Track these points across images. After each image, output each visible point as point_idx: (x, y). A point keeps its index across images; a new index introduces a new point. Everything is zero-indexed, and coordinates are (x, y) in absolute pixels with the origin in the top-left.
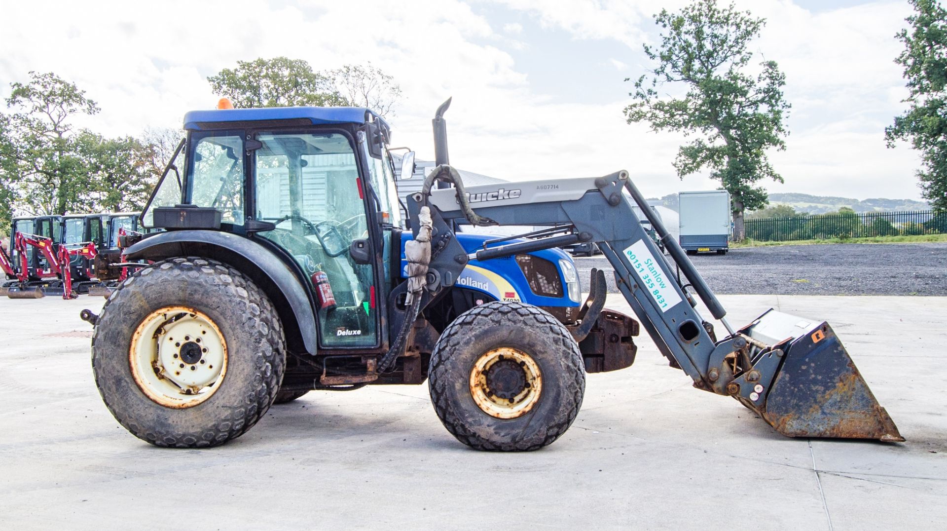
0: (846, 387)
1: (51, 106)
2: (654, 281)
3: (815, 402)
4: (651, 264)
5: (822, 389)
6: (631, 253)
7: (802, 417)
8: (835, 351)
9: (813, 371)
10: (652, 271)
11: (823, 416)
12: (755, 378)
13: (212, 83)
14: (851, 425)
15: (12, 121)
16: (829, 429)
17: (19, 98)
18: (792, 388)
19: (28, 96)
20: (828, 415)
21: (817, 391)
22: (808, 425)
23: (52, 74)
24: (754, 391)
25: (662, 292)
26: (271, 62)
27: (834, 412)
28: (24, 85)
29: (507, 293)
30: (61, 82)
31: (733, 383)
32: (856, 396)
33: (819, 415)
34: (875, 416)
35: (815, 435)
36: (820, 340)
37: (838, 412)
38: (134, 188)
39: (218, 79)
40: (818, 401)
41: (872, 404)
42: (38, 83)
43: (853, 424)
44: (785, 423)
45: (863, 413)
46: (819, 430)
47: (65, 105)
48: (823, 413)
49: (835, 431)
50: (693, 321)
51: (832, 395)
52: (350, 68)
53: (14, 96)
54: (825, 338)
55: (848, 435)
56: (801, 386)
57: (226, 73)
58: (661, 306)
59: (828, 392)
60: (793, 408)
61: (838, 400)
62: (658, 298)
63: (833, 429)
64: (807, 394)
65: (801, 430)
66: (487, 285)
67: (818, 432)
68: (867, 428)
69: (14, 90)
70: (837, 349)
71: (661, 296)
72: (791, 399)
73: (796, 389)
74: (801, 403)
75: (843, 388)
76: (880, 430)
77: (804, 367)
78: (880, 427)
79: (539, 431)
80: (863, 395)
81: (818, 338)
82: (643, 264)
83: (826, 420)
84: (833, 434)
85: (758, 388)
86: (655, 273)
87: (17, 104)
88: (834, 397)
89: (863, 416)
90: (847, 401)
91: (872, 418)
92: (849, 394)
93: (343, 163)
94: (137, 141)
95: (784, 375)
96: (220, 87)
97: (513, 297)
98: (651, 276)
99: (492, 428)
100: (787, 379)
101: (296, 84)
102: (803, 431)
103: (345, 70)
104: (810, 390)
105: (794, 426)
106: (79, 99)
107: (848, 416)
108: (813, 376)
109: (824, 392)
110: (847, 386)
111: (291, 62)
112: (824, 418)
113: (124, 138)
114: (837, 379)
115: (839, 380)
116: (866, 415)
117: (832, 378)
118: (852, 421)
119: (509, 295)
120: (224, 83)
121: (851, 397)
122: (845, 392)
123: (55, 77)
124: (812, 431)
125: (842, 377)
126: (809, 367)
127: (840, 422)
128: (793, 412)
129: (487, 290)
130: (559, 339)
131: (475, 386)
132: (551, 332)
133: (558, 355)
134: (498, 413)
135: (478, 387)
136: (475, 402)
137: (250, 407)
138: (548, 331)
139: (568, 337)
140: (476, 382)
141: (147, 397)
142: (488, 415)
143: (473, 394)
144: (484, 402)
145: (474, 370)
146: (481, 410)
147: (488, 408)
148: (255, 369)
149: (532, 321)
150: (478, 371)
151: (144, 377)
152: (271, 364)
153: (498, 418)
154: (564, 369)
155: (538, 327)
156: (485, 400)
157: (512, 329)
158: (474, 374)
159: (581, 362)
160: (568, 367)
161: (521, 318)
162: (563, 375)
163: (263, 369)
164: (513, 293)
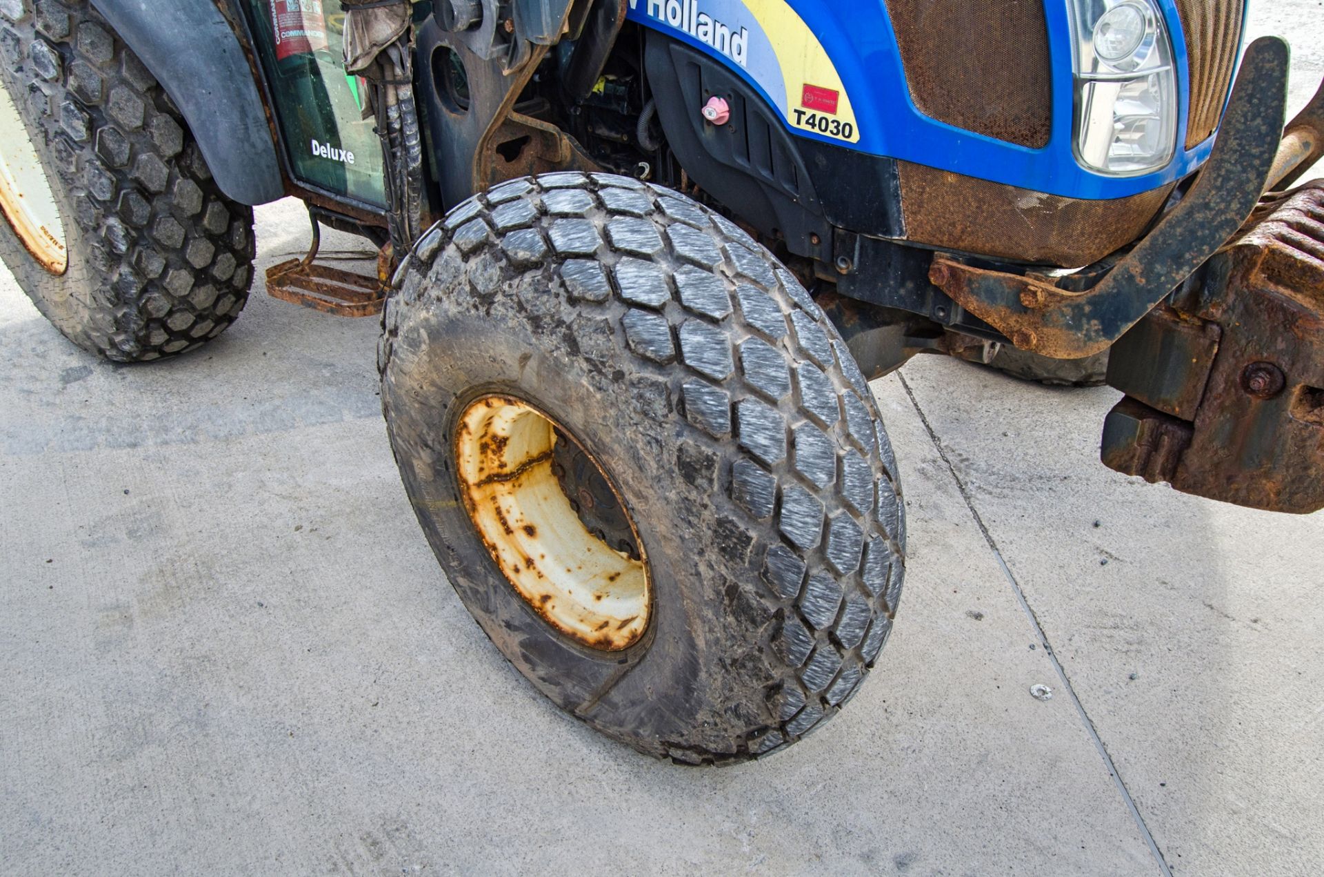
29: (809, 89)
66: (742, 41)
97: (833, 110)
119: (818, 97)
129: (741, 61)
130: (709, 462)
131: (490, 480)
132: (674, 416)
133: (688, 533)
134: (546, 598)
135: (508, 486)
136: (479, 536)
137: (119, 315)
138: (659, 407)
139: (769, 459)
140: (492, 466)
141: (12, 227)
142: (513, 590)
143: (474, 508)
144: (521, 536)
145: (465, 437)
146: (495, 566)
147: (522, 565)
148: (85, 230)
149: (601, 339)
150: (494, 437)
151: (11, 180)
152: (123, 221)
153: (542, 616)
154: (709, 594)
155: (619, 376)
156: (530, 531)
157: (525, 349)
158: (468, 448)
159: (822, 580)
160: (733, 591)
161: (568, 313)
162: (709, 614)
163: (103, 232)
164: (833, 95)
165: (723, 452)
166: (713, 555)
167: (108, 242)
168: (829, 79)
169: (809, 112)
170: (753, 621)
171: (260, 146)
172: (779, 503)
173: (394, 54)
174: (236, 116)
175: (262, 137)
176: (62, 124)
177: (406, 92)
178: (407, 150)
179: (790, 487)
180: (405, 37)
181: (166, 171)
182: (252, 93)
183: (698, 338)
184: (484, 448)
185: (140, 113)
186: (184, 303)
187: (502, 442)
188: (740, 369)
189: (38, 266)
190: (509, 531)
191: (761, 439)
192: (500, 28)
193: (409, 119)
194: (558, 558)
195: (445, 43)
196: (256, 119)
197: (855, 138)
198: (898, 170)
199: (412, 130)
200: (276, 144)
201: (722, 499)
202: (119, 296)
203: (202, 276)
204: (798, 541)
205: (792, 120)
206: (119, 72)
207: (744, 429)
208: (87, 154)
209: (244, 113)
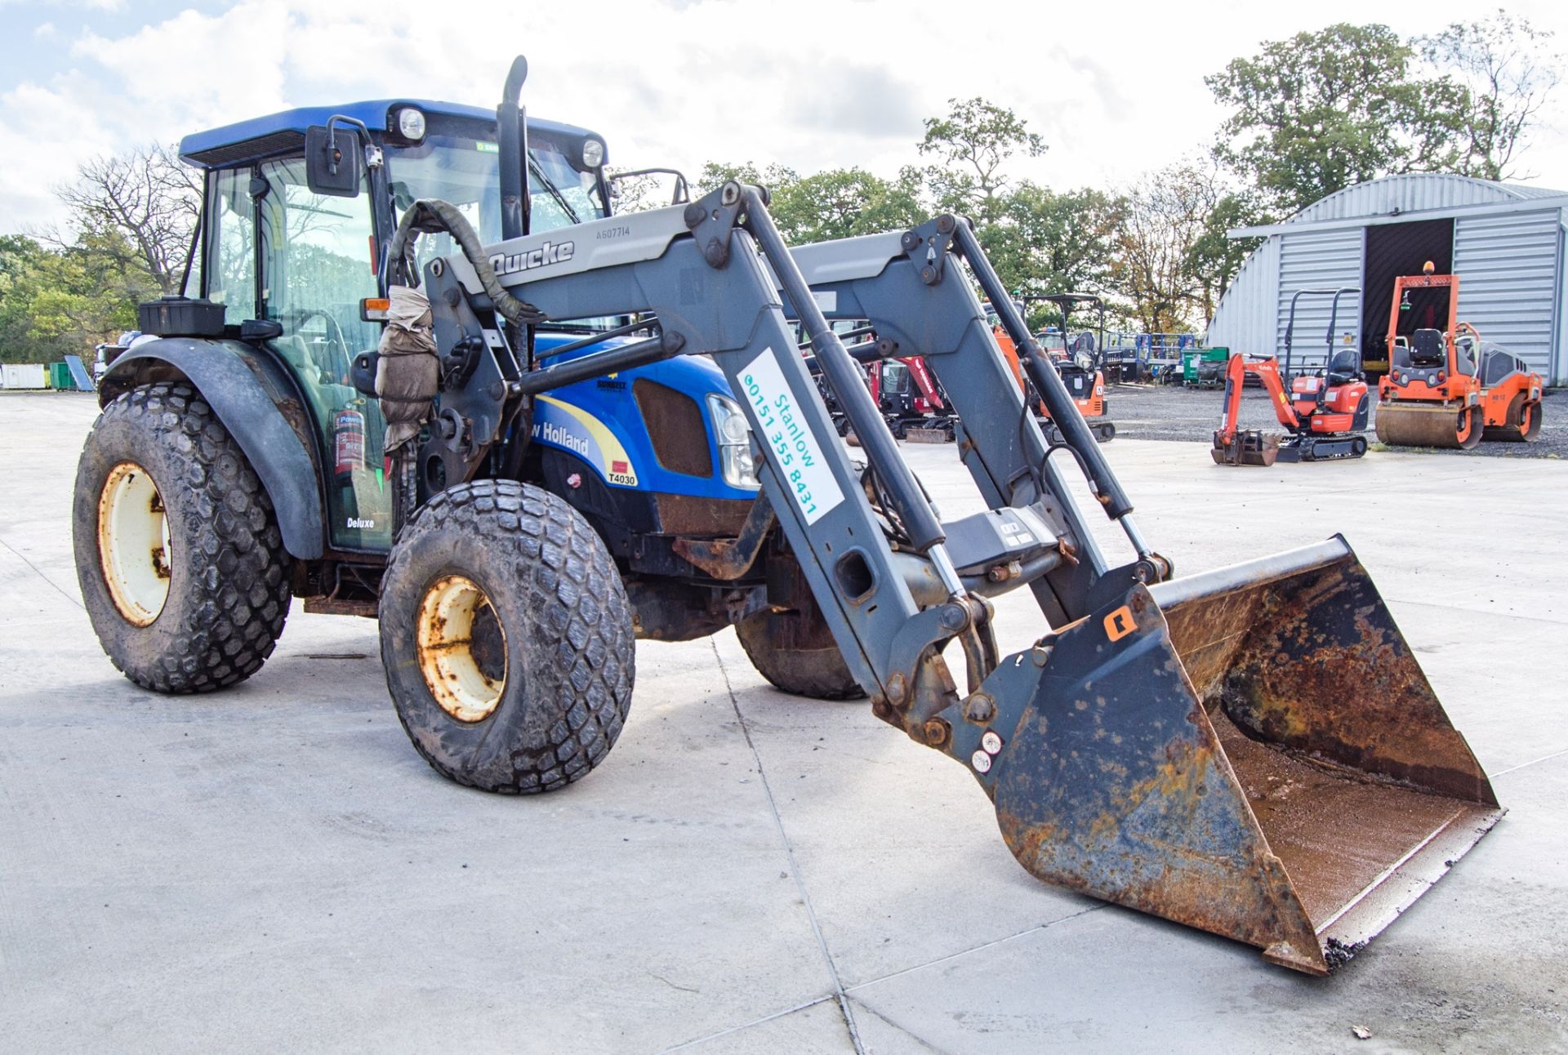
0: (1182, 783)
1: (979, 150)
2: (792, 448)
3: (1107, 805)
4: (786, 408)
5: (1124, 772)
6: (751, 380)
7: (1076, 840)
8: (1157, 672)
9: (1103, 718)
10: (790, 424)
11: (1124, 848)
12: (980, 713)
13: (1213, 85)
14: (1192, 889)
15: (926, 177)
16: (1136, 885)
17: (936, 141)
18: (1055, 756)
19: (949, 138)
20: (1136, 848)
21: (1111, 776)
22: (1090, 863)
23: (979, 100)
24: (981, 748)
25: (807, 475)
26: (1319, 36)
27: (1150, 843)
28: (943, 121)
29: (615, 463)
30: (993, 111)
31: (939, 720)
32: (1206, 809)
33: (1114, 843)
34: (1256, 879)
35: (1104, 893)
36: (1124, 634)
37: (1161, 846)
38: (1095, 270)
39: (1222, 77)
40: (1112, 803)
41: (1248, 842)
42: (958, 115)
43: (1197, 890)
44: (1037, 846)
45: (1225, 864)
46: (1113, 884)
47: (999, 144)
48: (1125, 840)
49: (1151, 897)
50: (864, 551)
51: (1146, 796)
52: (1464, 27)
53: (929, 140)
54: (1139, 630)
55: (1182, 916)
56: (1075, 754)
57: (1239, 65)
58: (804, 508)
59: (1137, 785)
60: (1057, 812)
61: (1162, 811)
62: (800, 491)
63: (1147, 890)
64: (1087, 778)
65: (1071, 872)
66: (586, 444)
67: (1109, 888)
68: (1232, 910)
69: (929, 129)
70: (1162, 668)
71: (804, 486)
72: (1052, 784)
73: (1063, 762)
74: (1073, 801)
75: (1175, 781)
76: (1268, 925)
77: (1081, 706)
78: (1266, 914)
79: (498, 757)
80: (1225, 813)
81: (1120, 628)
82: (772, 406)
83: (1131, 861)
84: (1147, 903)
85: (990, 742)
86: (793, 429)
87: (934, 150)
88: (1152, 801)
89: (1223, 871)
90: (1183, 819)
91: (1247, 884)
92: (1189, 800)
93: (1397, 209)
94: (1100, 194)
95: (1035, 716)
96: (1226, 92)
97: (625, 471)
98: (787, 439)
99: (441, 734)
100: (1043, 730)
101: (1368, 70)
102: (1077, 878)
103: (1453, 33)
104: (1095, 769)
105: (1057, 860)
106: (1019, 133)
107: (1186, 862)
108: (1101, 733)
109: (1128, 783)
110: (1184, 776)
111: (1356, 32)
112: (1127, 854)
113: (1077, 191)
114: (1159, 753)
115: (1163, 757)
116: (1231, 872)
117: (1148, 747)
118: (1193, 880)
119: (619, 467)
120: (1232, 84)
121: (1193, 811)
122: (1177, 793)
123: (984, 104)
124: (1098, 883)
125: (1172, 749)
126: (1093, 705)
127: (1164, 877)
128: (1055, 821)
129: (585, 454)
130: (529, 567)
131: (434, 647)
132: (516, 551)
133: (519, 603)
134: (457, 708)
135: (444, 651)
136: (424, 679)
137: (195, 638)
138: (510, 548)
139: (555, 566)
140: (436, 640)
141: (114, 602)
142: (440, 708)
143: (424, 663)
144: (448, 681)
145: (424, 615)
146: (431, 696)
147: (447, 694)
148: (192, 575)
149: (488, 525)
150: (439, 619)
151: (120, 572)
152: (219, 569)
153: (454, 717)
154: (528, 633)
155: (495, 538)
156: (453, 677)
157: (456, 538)
158: (425, 623)
159: (578, 623)
160: (538, 630)
161: (476, 518)
162: (529, 646)
163: (203, 576)
164: (625, 464)
165: (537, 564)
166: (530, 613)
167: (206, 582)
168: (623, 457)
169: (616, 474)
170: (547, 644)
171: (314, 525)
172: (558, 585)
173: (409, 445)
174: (304, 505)
175: (317, 520)
176: (199, 509)
177: (413, 466)
178: (409, 498)
179: (563, 579)
180: (416, 438)
181: (252, 539)
182: (316, 494)
183: (529, 521)
184: (433, 625)
185: (244, 505)
186: (240, 631)
187: (443, 622)
188: (546, 533)
189: (128, 626)
190: (441, 678)
191: (552, 558)
192: (464, 439)
193: (412, 481)
194: (467, 691)
195: (436, 454)
196: (315, 509)
197: (636, 484)
198: (656, 498)
199: (413, 487)
200: (324, 525)
201: (534, 584)
202: (199, 623)
203: (256, 613)
204: (567, 602)
205: (608, 479)
206: (237, 482)
207: (544, 554)
208: (208, 526)
209: (309, 505)
